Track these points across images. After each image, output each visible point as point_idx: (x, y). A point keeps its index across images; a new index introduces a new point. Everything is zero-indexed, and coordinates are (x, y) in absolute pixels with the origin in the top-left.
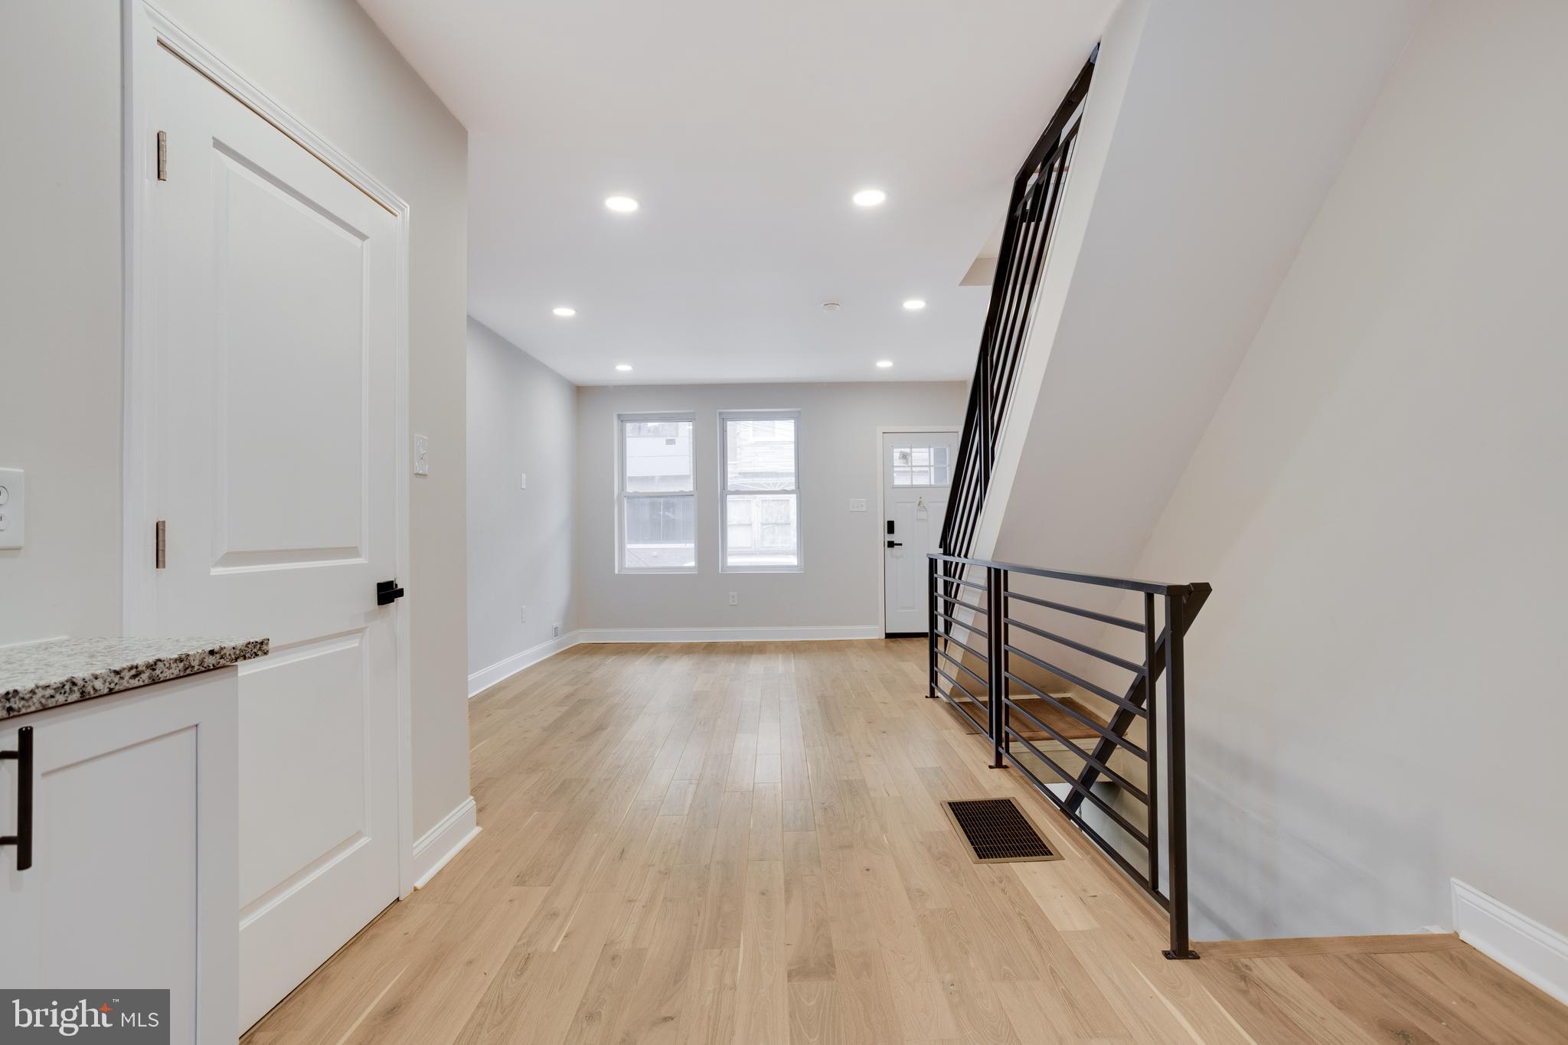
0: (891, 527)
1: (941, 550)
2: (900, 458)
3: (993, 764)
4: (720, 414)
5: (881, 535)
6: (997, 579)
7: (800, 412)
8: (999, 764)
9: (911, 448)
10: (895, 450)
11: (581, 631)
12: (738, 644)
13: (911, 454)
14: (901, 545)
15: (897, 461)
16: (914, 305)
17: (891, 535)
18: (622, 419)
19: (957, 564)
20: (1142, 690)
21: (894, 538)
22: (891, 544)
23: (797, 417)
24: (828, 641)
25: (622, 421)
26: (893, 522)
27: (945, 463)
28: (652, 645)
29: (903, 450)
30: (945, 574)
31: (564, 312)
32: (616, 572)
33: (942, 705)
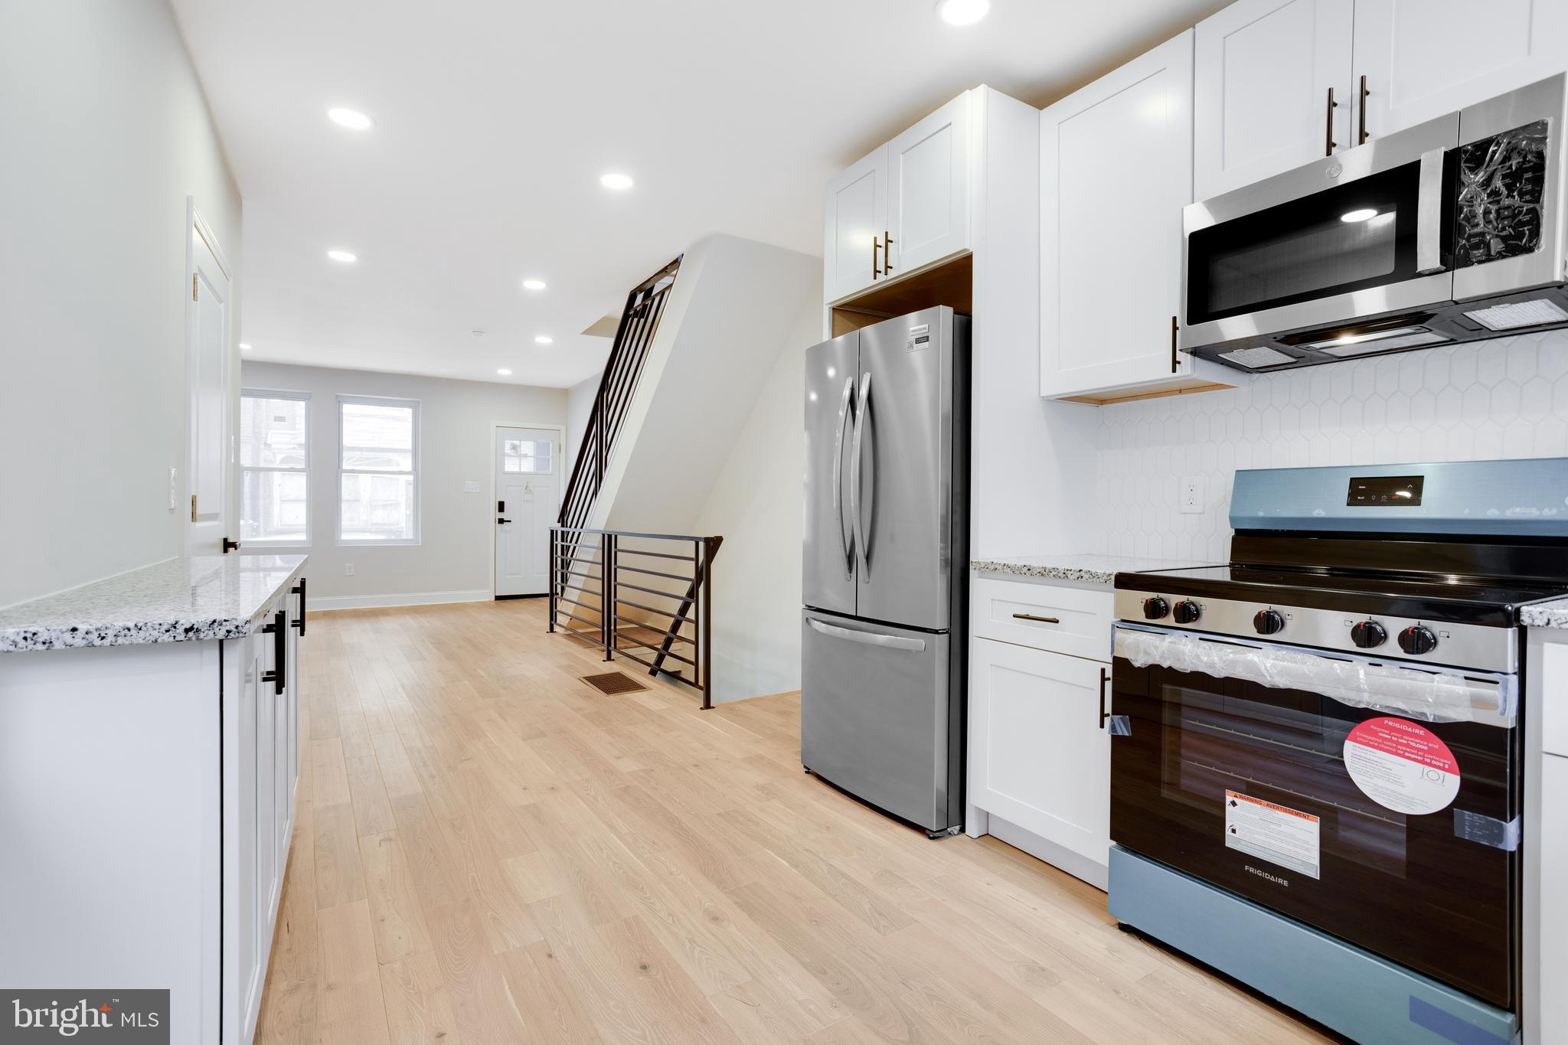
0: (501, 507)
1: (560, 524)
2: (511, 449)
3: (605, 659)
4: (336, 396)
5: (493, 513)
6: (609, 542)
8: (609, 658)
9: (520, 440)
10: (506, 441)
13: (520, 446)
14: (510, 521)
15: (508, 451)
16: (544, 340)
17: (501, 513)
19: (574, 533)
20: (692, 594)
21: (504, 516)
22: (501, 521)
23: (414, 407)
26: (503, 502)
27: (548, 454)
29: (513, 442)
30: (563, 540)
33: (560, 635)
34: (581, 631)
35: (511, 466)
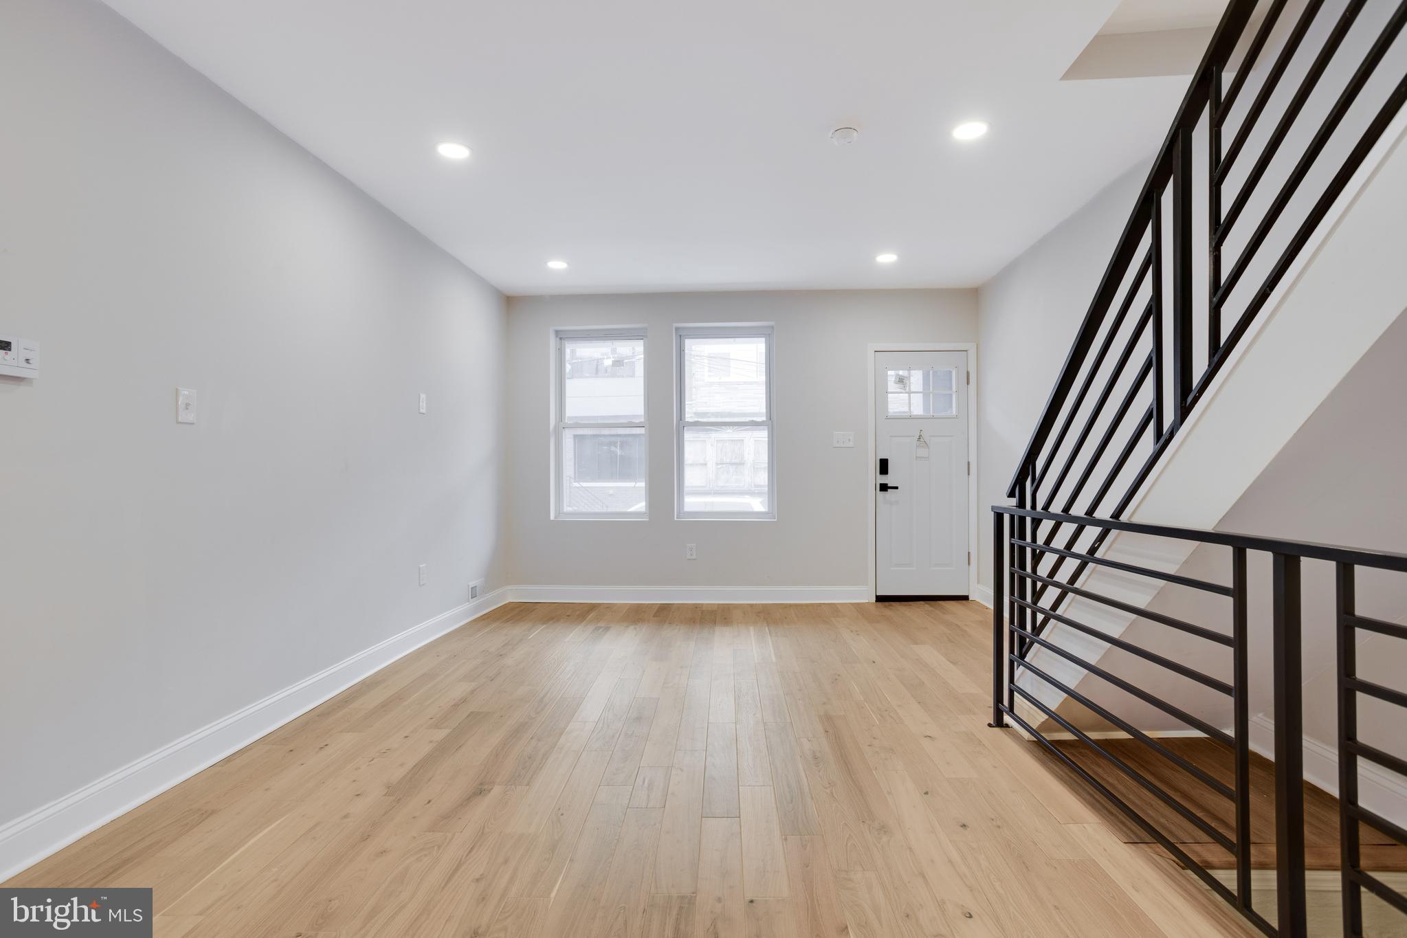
0: (884, 466)
1: (1013, 501)
2: (895, 383)
4: (677, 329)
5: (872, 476)
7: (773, 327)
9: (909, 370)
10: (889, 373)
11: (510, 587)
12: (696, 606)
13: (909, 378)
14: (897, 488)
15: (892, 385)
17: (884, 477)
18: (561, 336)
21: (889, 480)
22: (884, 488)
23: (767, 333)
24: (807, 605)
25: (561, 339)
26: (887, 460)
27: (951, 388)
28: (593, 607)
29: (901, 373)
31: (453, 151)
32: (552, 518)
33: (1017, 737)
34: (1094, 735)
35: (897, 403)
